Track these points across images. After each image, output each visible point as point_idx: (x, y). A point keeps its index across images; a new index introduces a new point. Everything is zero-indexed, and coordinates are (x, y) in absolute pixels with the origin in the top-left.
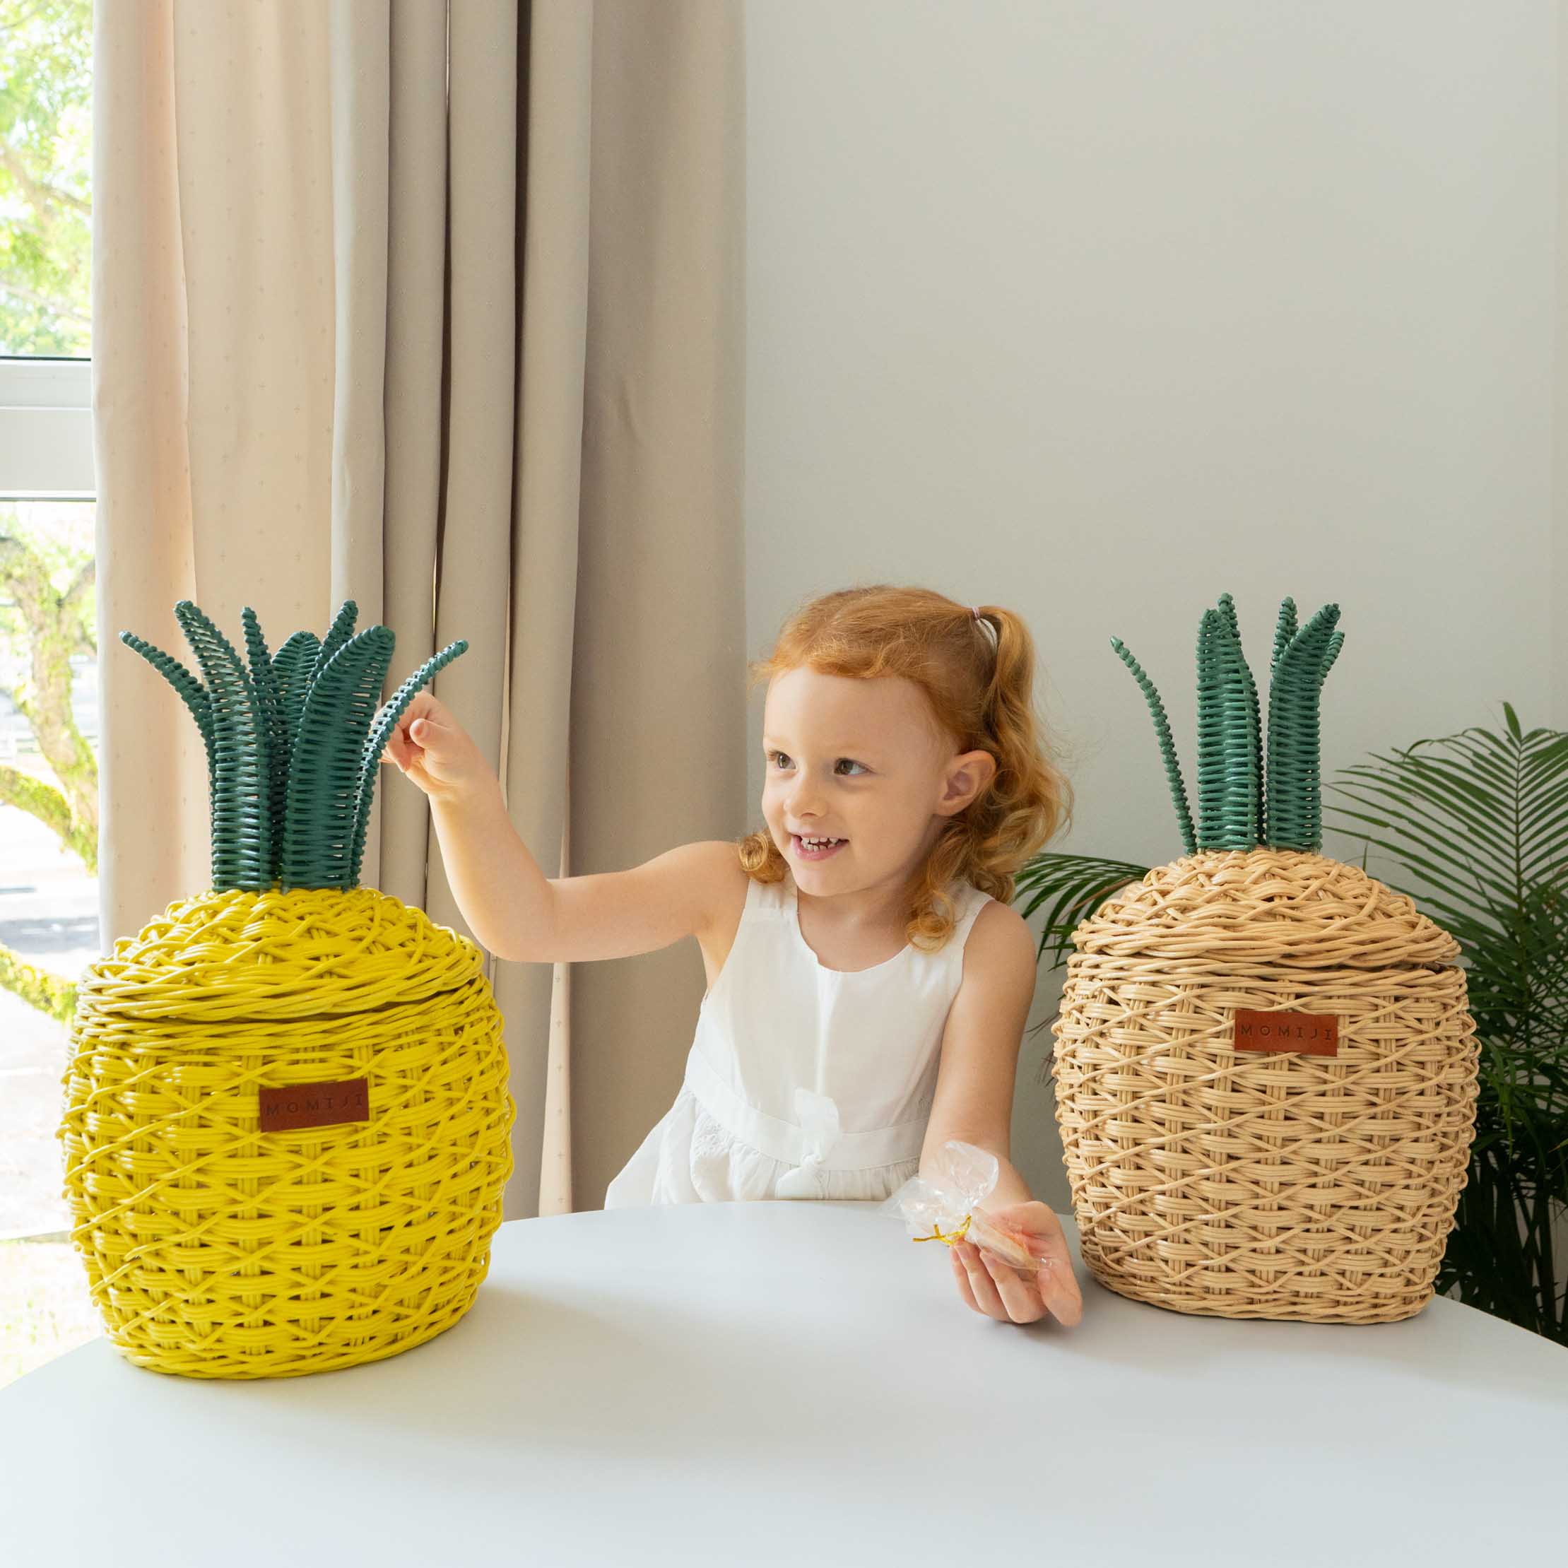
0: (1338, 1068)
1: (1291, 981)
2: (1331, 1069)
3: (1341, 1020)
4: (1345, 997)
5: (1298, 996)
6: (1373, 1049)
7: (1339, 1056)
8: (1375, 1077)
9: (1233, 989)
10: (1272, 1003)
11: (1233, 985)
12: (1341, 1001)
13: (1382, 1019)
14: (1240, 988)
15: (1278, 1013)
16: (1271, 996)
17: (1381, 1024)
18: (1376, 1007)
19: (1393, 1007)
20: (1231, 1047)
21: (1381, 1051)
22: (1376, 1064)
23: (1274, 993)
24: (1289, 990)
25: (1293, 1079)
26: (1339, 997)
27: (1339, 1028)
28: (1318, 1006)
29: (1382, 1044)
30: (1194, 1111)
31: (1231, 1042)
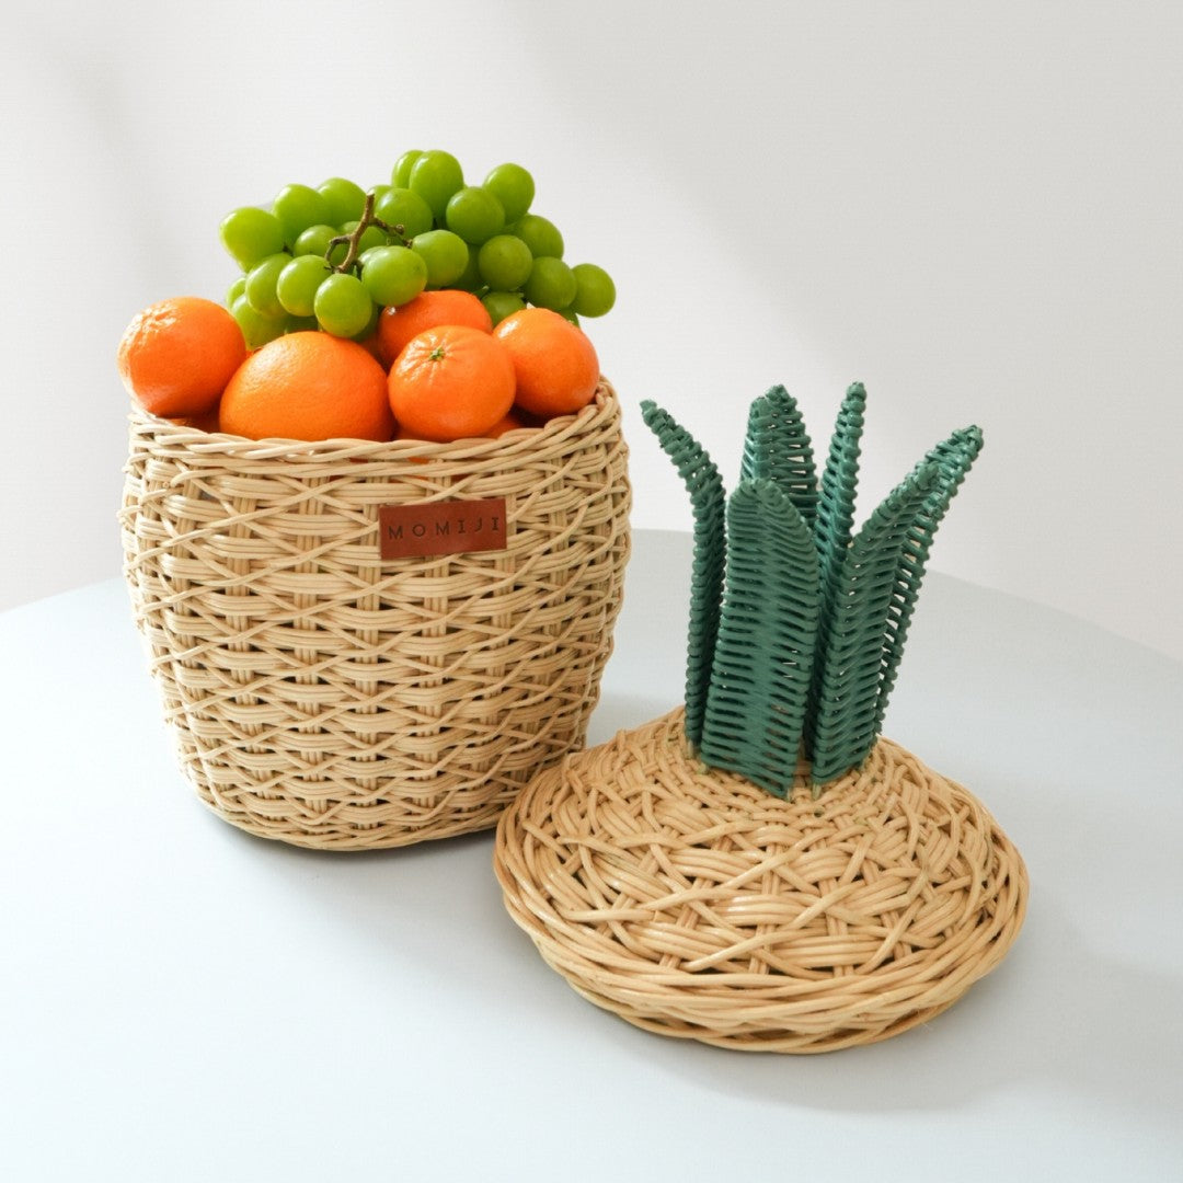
0: (506, 562)
1: (445, 461)
2: (498, 564)
3: (507, 502)
4: (509, 471)
5: (456, 478)
6: (542, 527)
7: (509, 546)
8: (547, 560)
9: (373, 479)
10: (424, 491)
11: (374, 474)
12: (506, 476)
13: (550, 490)
14: (381, 478)
15: (434, 505)
16: (423, 483)
17: (551, 495)
18: (543, 474)
19: (562, 472)
20: (377, 557)
21: (553, 527)
22: (546, 546)
23: (426, 479)
24: (444, 473)
25: (455, 586)
26: (503, 472)
27: (508, 512)
28: (478, 489)
29: (553, 519)
30: (333, 636)
31: (376, 549)
